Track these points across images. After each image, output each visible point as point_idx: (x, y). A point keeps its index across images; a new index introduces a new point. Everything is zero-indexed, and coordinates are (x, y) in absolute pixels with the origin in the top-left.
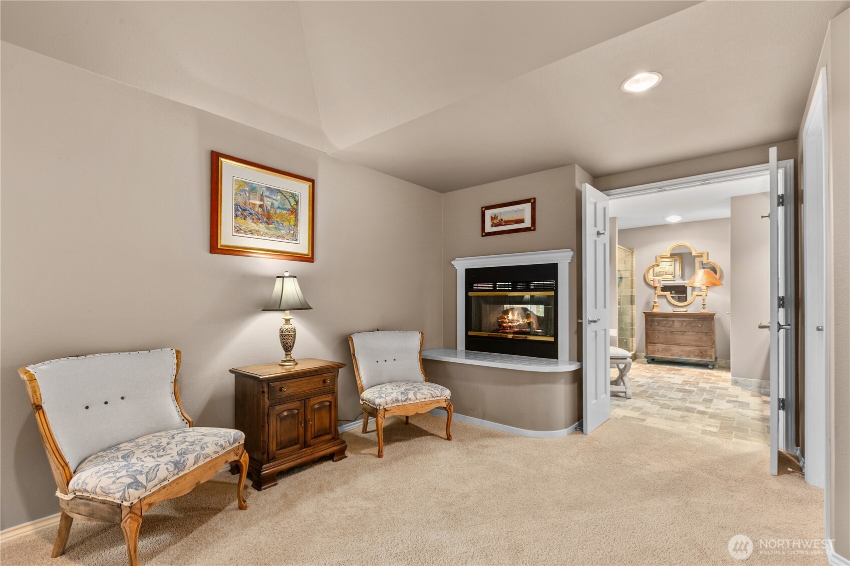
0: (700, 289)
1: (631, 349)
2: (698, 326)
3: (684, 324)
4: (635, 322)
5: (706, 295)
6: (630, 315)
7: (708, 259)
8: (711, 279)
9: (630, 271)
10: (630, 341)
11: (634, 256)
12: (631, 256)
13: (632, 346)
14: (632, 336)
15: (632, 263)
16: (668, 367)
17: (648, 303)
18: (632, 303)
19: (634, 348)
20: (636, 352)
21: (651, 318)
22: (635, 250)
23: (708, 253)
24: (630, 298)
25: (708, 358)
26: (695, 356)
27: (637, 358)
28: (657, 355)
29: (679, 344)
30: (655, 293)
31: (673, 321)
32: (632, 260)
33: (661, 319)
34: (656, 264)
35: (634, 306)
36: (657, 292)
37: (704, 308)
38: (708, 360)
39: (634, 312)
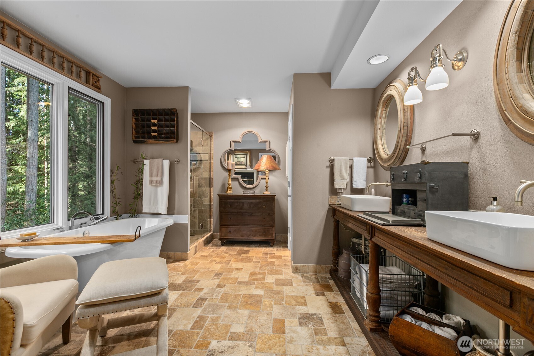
0: (264, 173)
1: (208, 230)
2: (263, 207)
3: (252, 206)
4: (212, 203)
5: (268, 179)
6: (208, 197)
7: (270, 147)
8: (273, 163)
9: (209, 154)
10: (208, 222)
11: (213, 140)
12: (209, 139)
13: (210, 226)
14: (210, 217)
15: (211, 147)
16: (238, 248)
17: (223, 185)
18: (210, 185)
19: (212, 229)
20: (213, 232)
21: (225, 201)
22: (213, 134)
23: (270, 142)
24: (208, 180)
25: (270, 236)
26: (260, 236)
27: (214, 239)
28: (230, 237)
29: (247, 225)
30: (229, 176)
31: (243, 203)
32: (211, 144)
33: (233, 201)
34: (231, 148)
35: (212, 189)
36: (230, 175)
37: (267, 190)
38: (270, 238)
39: (212, 194)
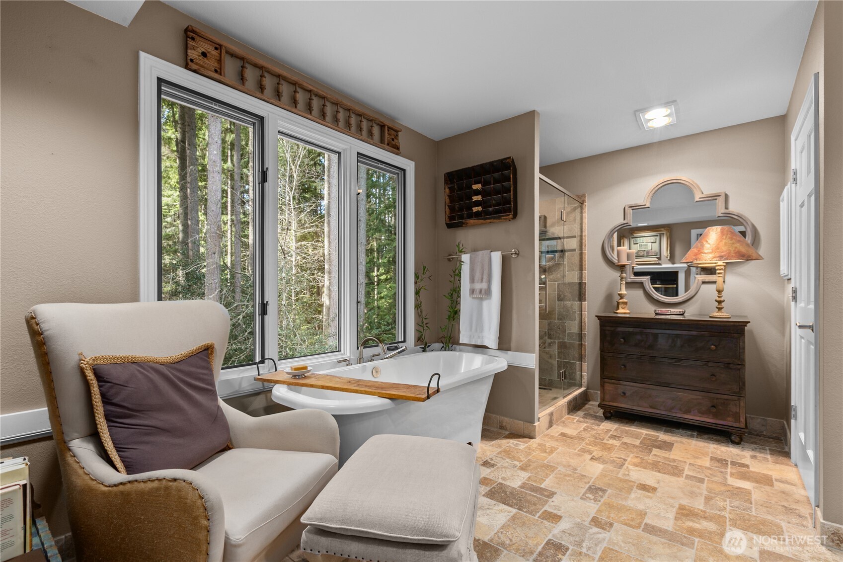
0: (710, 271)
1: (577, 382)
2: (710, 348)
3: (679, 342)
4: (586, 331)
5: (724, 282)
6: (577, 322)
7: (726, 208)
8: (737, 245)
9: (579, 238)
10: (578, 368)
11: (586, 210)
12: (579, 210)
13: (581, 376)
14: (581, 358)
15: (581, 224)
16: (645, 432)
17: (609, 297)
18: (581, 297)
19: (585, 381)
20: (588, 389)
21: (612, 329)
22: (586, 199)
23: (726, 196)
24: (577, 287)
25: (729, 419)
26: (702, 413)
27: (590, 401)
28: (624, 405)
29: (667, 385)
30: (622, 278)
31: (656, 336)
32: (582, 218)
33: (631, 330)
34: (625, 222)
35: (585, 304)
36: (624, 275)
37: (720, 309)
38: (730, 424)
39: (585, 313)
